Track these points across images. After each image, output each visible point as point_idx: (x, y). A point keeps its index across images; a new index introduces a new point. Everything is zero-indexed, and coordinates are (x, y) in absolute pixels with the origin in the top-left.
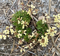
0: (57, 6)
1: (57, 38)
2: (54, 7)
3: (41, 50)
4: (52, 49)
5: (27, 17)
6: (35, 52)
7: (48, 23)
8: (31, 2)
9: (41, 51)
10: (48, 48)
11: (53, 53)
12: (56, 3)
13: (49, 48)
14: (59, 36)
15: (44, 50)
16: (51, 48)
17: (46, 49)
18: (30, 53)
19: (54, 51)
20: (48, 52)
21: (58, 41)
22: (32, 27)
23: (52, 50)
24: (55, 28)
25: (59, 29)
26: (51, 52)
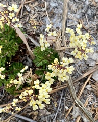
0: (83, 15)
1: (84, 84)
2: (78, 17)
3: (48, 113)
4: (72, 110)
5: (12, 38)
6: (35, 118)
7: (61, 51)
8: (25, 6)
9: (47, 115)
10: (64, 107)
11: (76, 119)
12: (82, 8)
13: (67, 108)
14: (89, 79)
15: (56, 112)
16: (72, 108)
17: (60, 110)
18: (24, 120)
19: (77, 114)
20: (65, 116)
21: (86, 91)
22: (27, 61)
23: (73, 112)
24: (71, 60)
25: (88, 65)
26: (72, 116)
